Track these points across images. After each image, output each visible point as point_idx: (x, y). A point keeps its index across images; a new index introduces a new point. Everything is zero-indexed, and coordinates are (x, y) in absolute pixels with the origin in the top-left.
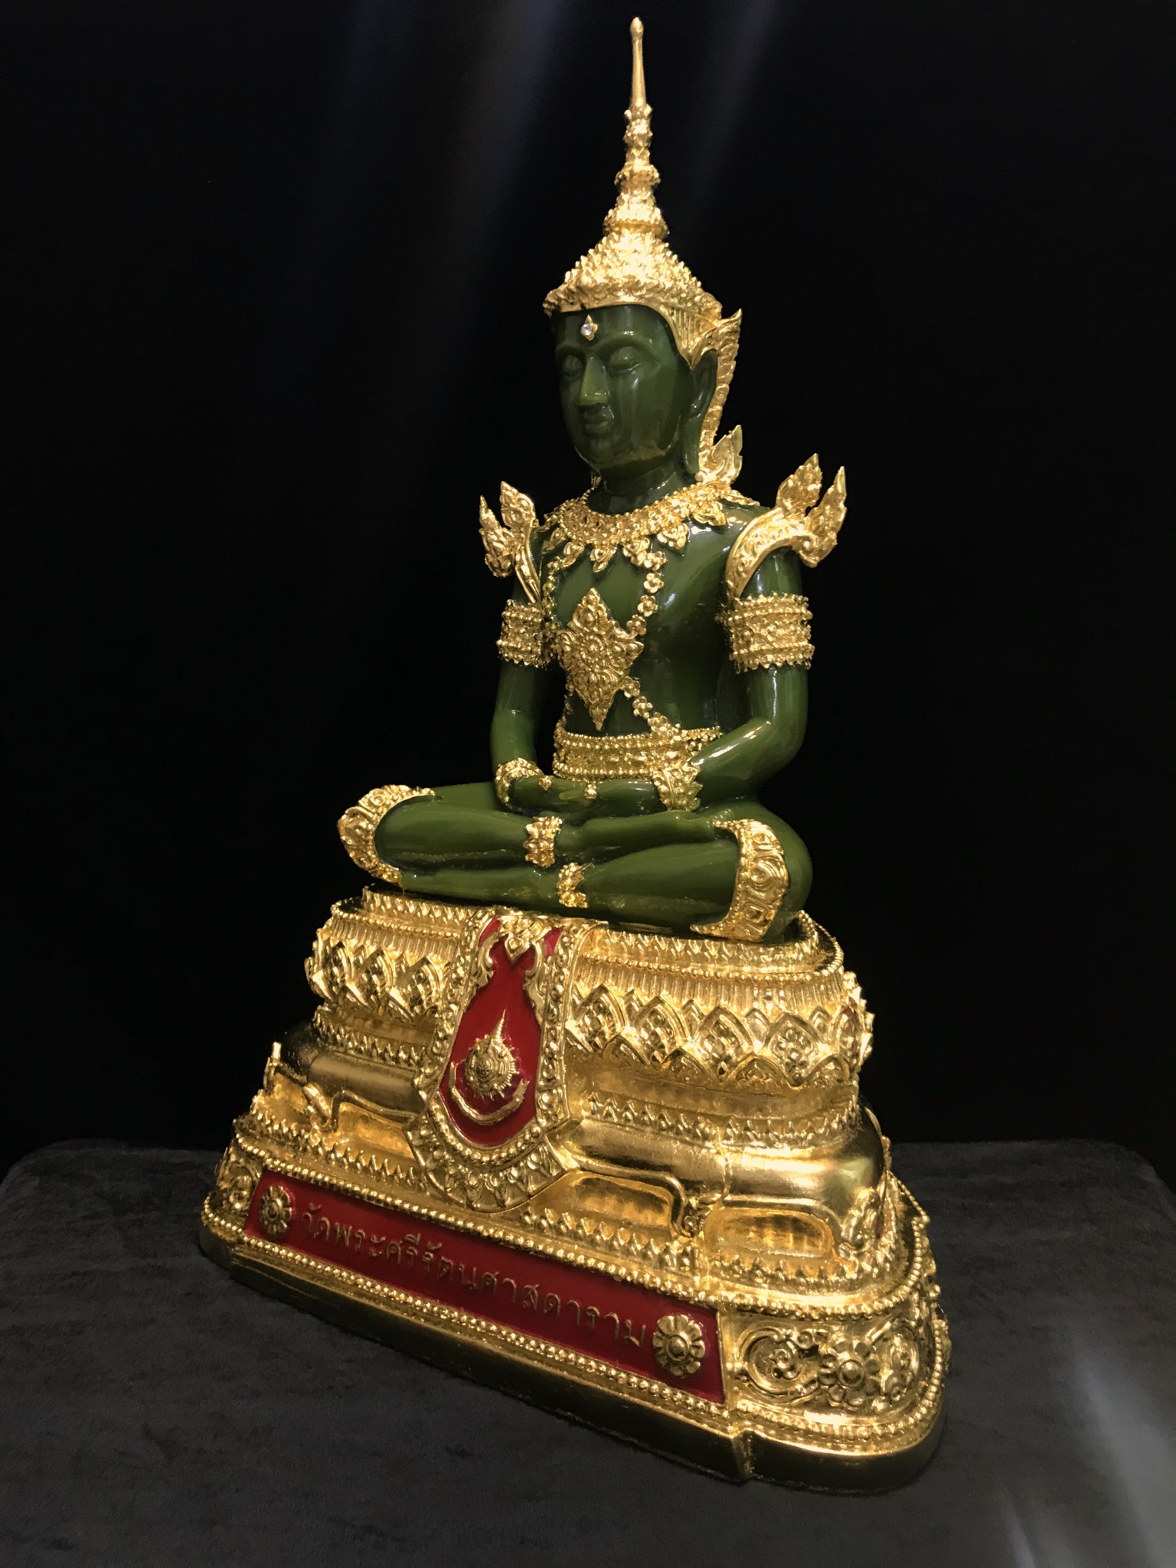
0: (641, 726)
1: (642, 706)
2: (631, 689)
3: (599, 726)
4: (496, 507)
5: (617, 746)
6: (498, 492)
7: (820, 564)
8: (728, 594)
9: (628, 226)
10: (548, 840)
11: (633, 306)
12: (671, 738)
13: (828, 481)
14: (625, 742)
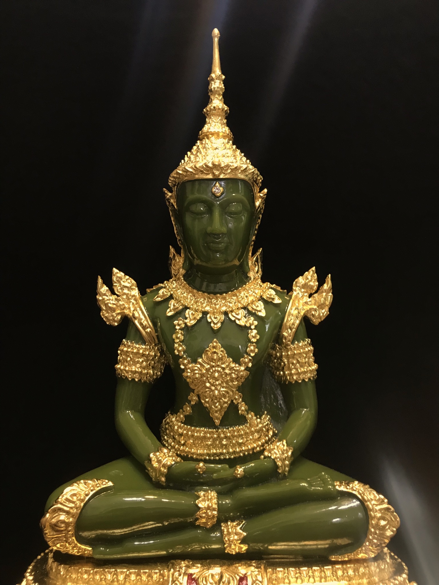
0: (242, 420)
1: (243, 407)
2: (238, 398)
3: (217, 422)
4: (109, 283)
5: (229, 434)
6: (111, 274)
7: (320, 323)
8: (284, 341)
9: (213, 134)
10: (214, 509)
11: (242, 180)
12: (257, 426)
13: (321, 281)
14: (234, 431)
